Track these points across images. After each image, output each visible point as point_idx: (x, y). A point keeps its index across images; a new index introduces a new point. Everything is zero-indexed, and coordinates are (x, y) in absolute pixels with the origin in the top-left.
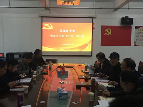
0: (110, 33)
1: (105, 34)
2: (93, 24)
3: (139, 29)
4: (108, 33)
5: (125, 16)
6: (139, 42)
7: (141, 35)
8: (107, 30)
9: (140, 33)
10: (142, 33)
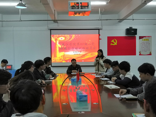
3: (143, 39)
6: (144, 51)
7: (144, 44)
8: (113, 41)
10: (146, 43)
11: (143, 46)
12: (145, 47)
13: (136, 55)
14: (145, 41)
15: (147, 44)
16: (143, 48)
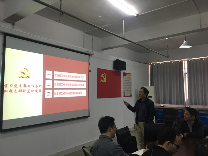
0: (105, 81)
1: (101, 81)
2: (89, 64)
3: (126, 76)
4: (103, 80)
5: (117, 59)
6: (127, 91)
7: (127, 83)
8: (102, 76)
9: (127, 81)
10: (128, 81)
11: (126, 85)
12: (127, 86)
13: (121, 97)
14: (128, 79)
15: (129, 83)
16: (126, 88)
